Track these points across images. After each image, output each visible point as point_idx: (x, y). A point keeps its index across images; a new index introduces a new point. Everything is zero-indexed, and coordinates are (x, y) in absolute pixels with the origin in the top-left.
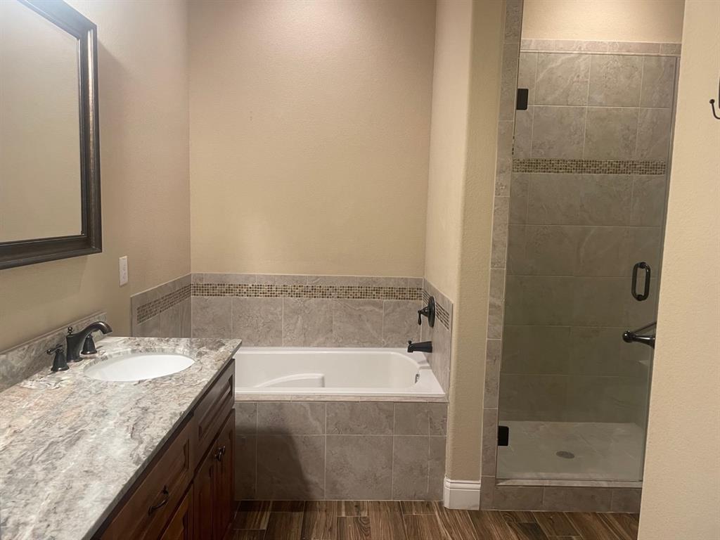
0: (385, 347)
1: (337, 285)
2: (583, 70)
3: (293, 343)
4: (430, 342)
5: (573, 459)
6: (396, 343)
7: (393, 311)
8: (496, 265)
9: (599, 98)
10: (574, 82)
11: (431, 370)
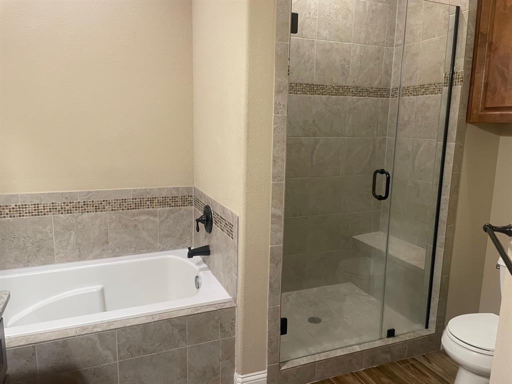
0: (161, 251)
1: (111, 199)
2: (313, 9)
3: (67, 259)
4: (208, 246)
5: (321, 323)
6: (171, 246)
7: (167, 218)
8: (276, 179)
9: (325, 33)
10: (306, 18)
11: (210, 272)
